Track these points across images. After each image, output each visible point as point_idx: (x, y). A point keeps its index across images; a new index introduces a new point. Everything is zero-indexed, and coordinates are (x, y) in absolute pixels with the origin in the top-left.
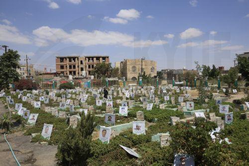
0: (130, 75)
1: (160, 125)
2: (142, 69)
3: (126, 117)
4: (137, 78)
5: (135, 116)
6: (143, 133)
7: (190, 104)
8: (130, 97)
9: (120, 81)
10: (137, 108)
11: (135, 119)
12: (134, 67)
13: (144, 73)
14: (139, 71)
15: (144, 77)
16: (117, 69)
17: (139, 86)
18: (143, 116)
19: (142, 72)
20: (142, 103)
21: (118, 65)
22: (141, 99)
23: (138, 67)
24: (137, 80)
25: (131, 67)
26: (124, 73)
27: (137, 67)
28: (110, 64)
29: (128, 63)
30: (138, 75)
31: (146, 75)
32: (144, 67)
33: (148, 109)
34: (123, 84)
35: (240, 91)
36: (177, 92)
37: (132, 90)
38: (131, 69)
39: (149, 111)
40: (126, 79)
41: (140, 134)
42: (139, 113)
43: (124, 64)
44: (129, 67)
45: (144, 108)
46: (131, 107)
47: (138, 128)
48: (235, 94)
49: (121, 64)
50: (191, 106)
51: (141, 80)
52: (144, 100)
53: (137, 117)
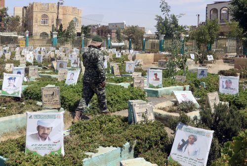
0: (37, 29)
1: (102, 123)
2: (58, 20)
3: (17, 99)
4: (49, 33)
5: (39, 98)
6: (56, 148)
7: (156, 75)
8: (34, 62)
9: (20, 37)
10: (45, 80)
11: (39, 103)
12: (45, 16)
13: (61, 26)
14: (53, 22)
15: (60, 32)
16: (17, 19)
17: (52, 46)
18: (57, 98)
19: (57, 24)
20: (56, 72)
21: (19, 13)
22: (55, 64)
23: (52, 16)
24: (49, 38)
25: (40, 15)
26: (27, 25)
27: (50, 16)
28: (5, 9)
29: (35, 9)
30: (51, 29)
31: (63, 29)
32: (61, 17)
33: (68, 83)
34: (24, 42)
35: (218, 59)
36: (117, 56)
37: (40, 52)
38: (40, 19)
39: (71, 87)
40: (31, 35)
41: (48, 152)
42: (48, 90)
43: (29, 11)
44: (37, 16)
45: (60, 80)
46: (33, 78)
47: (42, 133)
48: (210, 62)
49: (23, 9)
50: (157, 79)
51: (55, 36)
52: (61, 66)
53: (44, 99)
